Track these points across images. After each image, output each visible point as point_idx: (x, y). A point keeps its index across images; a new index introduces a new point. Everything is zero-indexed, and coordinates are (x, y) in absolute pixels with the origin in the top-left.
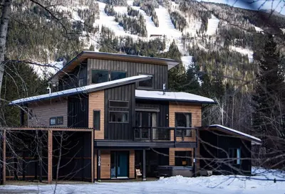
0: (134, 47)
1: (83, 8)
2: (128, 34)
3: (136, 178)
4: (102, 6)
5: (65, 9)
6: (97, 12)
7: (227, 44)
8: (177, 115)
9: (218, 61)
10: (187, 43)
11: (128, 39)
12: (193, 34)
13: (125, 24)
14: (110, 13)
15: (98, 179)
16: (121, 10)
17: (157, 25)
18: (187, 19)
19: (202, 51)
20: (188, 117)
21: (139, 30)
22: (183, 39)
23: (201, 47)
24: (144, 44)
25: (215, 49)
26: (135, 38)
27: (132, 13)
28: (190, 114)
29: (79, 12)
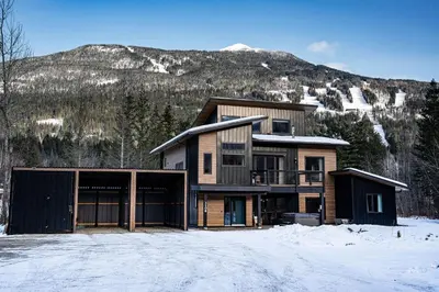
0: (332, 119)
1: (291, 91)
2: (327, 110)
3: (254, 226)
4: (306, 88)
5: (276, 92)
6: (302, 93)
7: (412, 113)
8: (307, 159)
9: (405, 128)
10: (377, 114)
11: (328, 113)
12: (383, 106)
13: (325, 101)
14: (312, 94)
15: (205, 226)
16: (321, 91)
17: (351, 101)
18: (377, 95)
19: (391, 120)
20: (321, 161)
21: (337, 105)
22: (374, 111)
23: (390, 117)
24: (340, 117)
25: (403, 118)
26: (333, 112)
27: (330, 92)
28: (323, 158)
29: (288, 95)
